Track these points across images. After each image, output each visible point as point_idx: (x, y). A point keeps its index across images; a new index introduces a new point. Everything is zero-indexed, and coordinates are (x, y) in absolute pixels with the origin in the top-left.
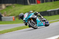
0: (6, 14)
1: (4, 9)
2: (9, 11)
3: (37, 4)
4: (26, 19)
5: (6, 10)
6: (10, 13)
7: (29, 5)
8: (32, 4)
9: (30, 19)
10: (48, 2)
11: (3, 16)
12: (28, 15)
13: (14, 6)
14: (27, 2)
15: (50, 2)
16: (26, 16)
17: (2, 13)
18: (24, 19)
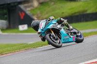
0: (40, 15)
1: (36, 8)
2: (45, 10)
4: (43, 30)
5: (39, 9)
6: (47, 13)
11: (36, 18)
13: (53, 3)
17: (33, 15)
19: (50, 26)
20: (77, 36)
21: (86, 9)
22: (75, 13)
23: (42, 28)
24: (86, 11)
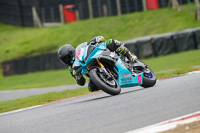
3: (66, 22)
7: (38, 27)
8: (47, 25)
9: (94, 63)
10: (102, 15)
12: (90, 51)
14: (32, 17)
15: (108, 15)
16: (82, 52)
18: (76, 64)
19: (98, 55)
20: (144, 74)
21: (56, 43)
22: (33, 52)
23: (81, 59)
24: (56, 47)
